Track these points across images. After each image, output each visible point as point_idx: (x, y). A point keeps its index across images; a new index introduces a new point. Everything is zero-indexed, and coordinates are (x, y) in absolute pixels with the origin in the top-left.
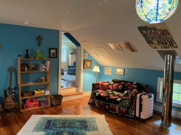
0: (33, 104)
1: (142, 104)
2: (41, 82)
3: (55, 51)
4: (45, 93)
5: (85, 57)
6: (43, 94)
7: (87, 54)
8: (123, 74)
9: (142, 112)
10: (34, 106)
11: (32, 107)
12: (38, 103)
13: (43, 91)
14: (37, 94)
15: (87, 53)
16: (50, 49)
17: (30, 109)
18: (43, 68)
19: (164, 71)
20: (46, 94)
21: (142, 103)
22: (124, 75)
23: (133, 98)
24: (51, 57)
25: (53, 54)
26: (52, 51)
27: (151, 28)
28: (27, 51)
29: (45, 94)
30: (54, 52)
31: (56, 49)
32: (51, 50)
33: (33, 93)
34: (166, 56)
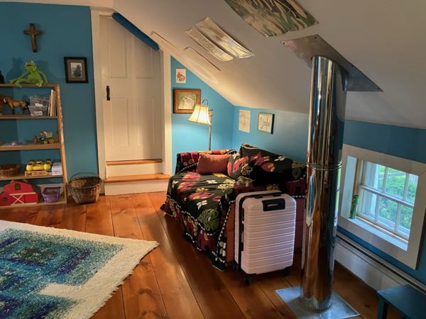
0: (22, 194)
1: (243, 226)
3: (80, 64)
4: (49, 171)
6: (46, 173)
7: (183, 72)
8: (269, 130)
9: (242, 250)
10: (25, 199)
11: (18, 202)
12: (34, 193)
13: (46, 167)
14: (29, 172)
16: (67, 60)
17: (13, 205)
18: (38, 109)
20: (54, 174)
21: (243, 223)
22: (272, 133)
23: (224, 203)
25: (77, 73)
26: (74, 65)
29: (50, 173)
30: (78, 67)
31: (85, 59)
33: (21, 170)
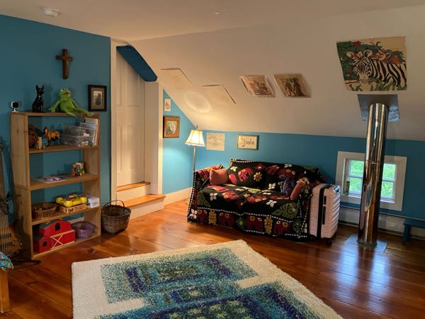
0: (62, 234)
1: (325, 208)
2: (77, 175)
3: (101, 93)
4: (88, 204)
5: (166, 110)
6: (85, 207)
7: (168, 101)
8: (255, 147)
9: (324, 223)
10: (64, 240)
11: (58, 244)
12: (72, 231)
13: (83, 200)
14: (71, 209)
15: (169, 98)
16: (90, 88)
17: (54, 249)
18: (85, 139)
19: (366, 139)
20: (92, 206)
21: (324, 205)
22: (257, 148)
23: (306, 196)
24: (92, 108)
25: (98, 102)
27: (367, 47)
28: (40, 91)
29: (88, 207)
30: (99, 95)
31: (105, 87)
32: (92, 89)
33: (59, 207)
34: (372, 106)
